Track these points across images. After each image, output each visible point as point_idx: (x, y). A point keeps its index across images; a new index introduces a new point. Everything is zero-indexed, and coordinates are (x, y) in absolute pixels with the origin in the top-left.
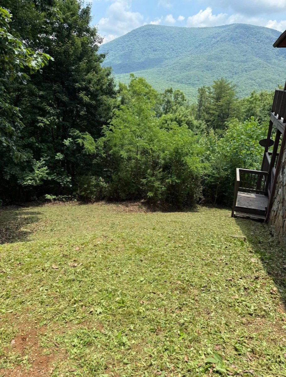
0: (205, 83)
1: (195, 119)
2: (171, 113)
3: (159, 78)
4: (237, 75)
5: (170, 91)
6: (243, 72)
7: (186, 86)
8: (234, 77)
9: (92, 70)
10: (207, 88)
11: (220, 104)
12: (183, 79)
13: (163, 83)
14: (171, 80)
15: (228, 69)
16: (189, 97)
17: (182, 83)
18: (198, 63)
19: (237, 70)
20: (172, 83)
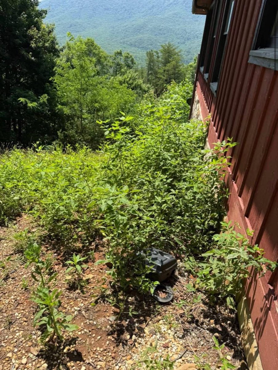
0: (158, 48)
1: (144, 83)
2: (120, 76)
3: (112, 40)
4: (189, 41)
5: (120, 54)
6: (195, 38)
7: (140, 50)
8: (186, 43)
9: (33, 26)
10: (155, 52)
11: (167, 69)
12: (136, 42)
13: (116, 45)
14: (124, 43)
15: (180, 34)
16: (142, 61)
17: (135, 46)
18: (151, 25)
19: (189, 36)
20: (125, 45)
